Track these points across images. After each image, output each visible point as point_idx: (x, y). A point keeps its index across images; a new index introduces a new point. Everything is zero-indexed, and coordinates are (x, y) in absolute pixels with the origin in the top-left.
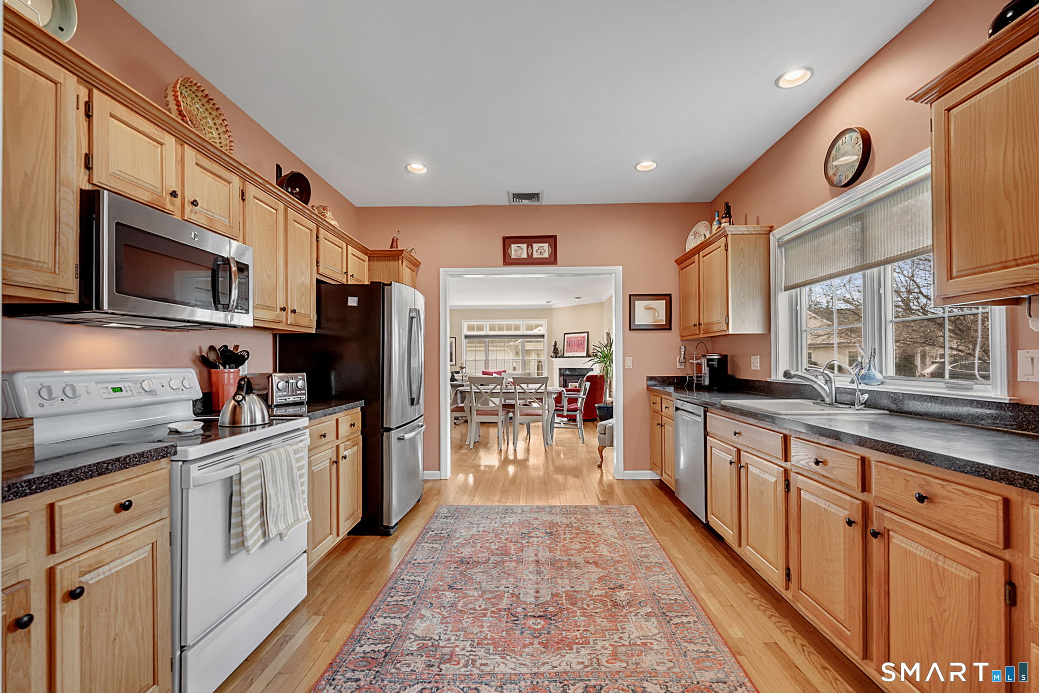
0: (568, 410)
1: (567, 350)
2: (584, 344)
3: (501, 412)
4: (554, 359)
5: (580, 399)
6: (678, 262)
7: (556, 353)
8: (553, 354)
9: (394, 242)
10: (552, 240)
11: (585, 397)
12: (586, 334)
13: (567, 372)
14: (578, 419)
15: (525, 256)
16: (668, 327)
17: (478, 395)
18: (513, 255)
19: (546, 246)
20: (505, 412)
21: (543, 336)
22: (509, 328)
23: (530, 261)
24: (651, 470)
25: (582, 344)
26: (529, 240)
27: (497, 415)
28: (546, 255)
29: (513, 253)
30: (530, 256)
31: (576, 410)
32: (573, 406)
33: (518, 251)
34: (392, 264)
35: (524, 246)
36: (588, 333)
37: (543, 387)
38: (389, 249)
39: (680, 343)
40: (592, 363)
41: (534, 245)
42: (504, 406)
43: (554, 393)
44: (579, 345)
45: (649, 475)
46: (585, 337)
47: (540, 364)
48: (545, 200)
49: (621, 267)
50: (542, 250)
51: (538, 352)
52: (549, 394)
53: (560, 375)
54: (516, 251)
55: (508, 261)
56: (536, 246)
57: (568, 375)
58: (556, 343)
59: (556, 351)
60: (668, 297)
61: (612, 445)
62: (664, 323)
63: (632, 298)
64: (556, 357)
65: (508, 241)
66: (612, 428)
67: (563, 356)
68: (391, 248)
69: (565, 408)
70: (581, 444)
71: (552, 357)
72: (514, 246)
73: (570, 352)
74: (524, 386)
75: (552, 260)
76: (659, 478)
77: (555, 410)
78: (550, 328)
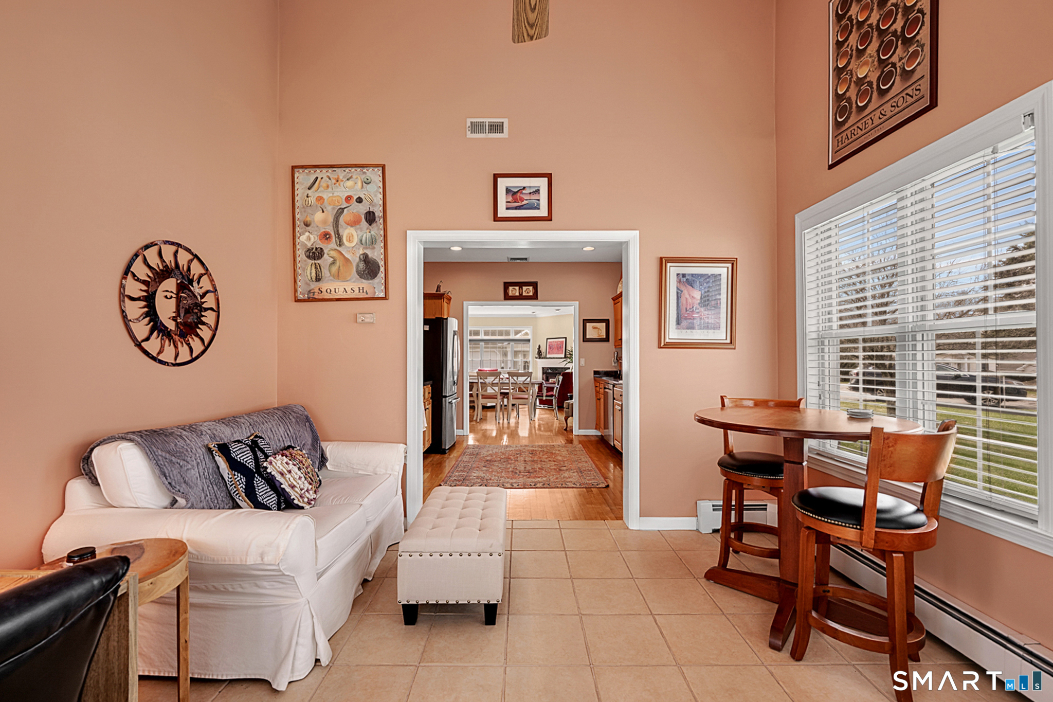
0: (547, 396)
1: (549, 352)
2: (563, 347)
3: (499, 397)
4: (538, 360)
5: (555, 388)
6: (614, 299)
7: (540, 355)
8: (537, 356)
9: (439, 287)
10: (535, 285)
11: (559, 387)
12: (564, 339)
13: (549, 371)
14: (554, 403)
15: (517, 294)
16: (607, 339)
17: (483, 385)
18: (510, 294)
19: (531, 288)
20: (502, 397)
21: (529, 340)
22: (501, 333)
23: (521, 297)
24: (596, 429)
25: (561, 348)
26: (521, 285)
27: (496, 398)
28: (531, 294)
29: (510, 292)
30: (521, 294)
31: (552, 396)
32: (550, 393)
33: (514, 291)
34: (437, 301)
35: (517, 288)
36: (566, 338)
37: (529, 379)
38: (435, 292)
39: (614, 350)
40: (565, 362)
41: (524, 287)
42: (501, 393)
43: (537, 384)
44: (559, 348)
45: (593, 432)
46: (563, 342)
47: (527, 364)
48: (530, 260)
49: (578, 302)
50: (528, 291)
51: (525, 353)
52: (533, 384)
53: (543, 373)
54: (512, 291)
55: (507, 297)
56: (524, 288)
57: (550, 373)
58: (539, 347)
59: (540, 353)
60: (607, 322)
61: (572, 416)
62: (605, 337)
63: (585, 321)
64: (540, 358)
65: (507, 285)
66: (572, 404)
67: (545, 358)
68: (437, 291)
69: (545, 394)
70: (555, 420)
71: (536, 358)
72: (511, 288)
73: (552, 353)
74: (515, 378)
75: (535, 297)
76: (600, 434)
77: (537, 396)
78: (535, 333)
